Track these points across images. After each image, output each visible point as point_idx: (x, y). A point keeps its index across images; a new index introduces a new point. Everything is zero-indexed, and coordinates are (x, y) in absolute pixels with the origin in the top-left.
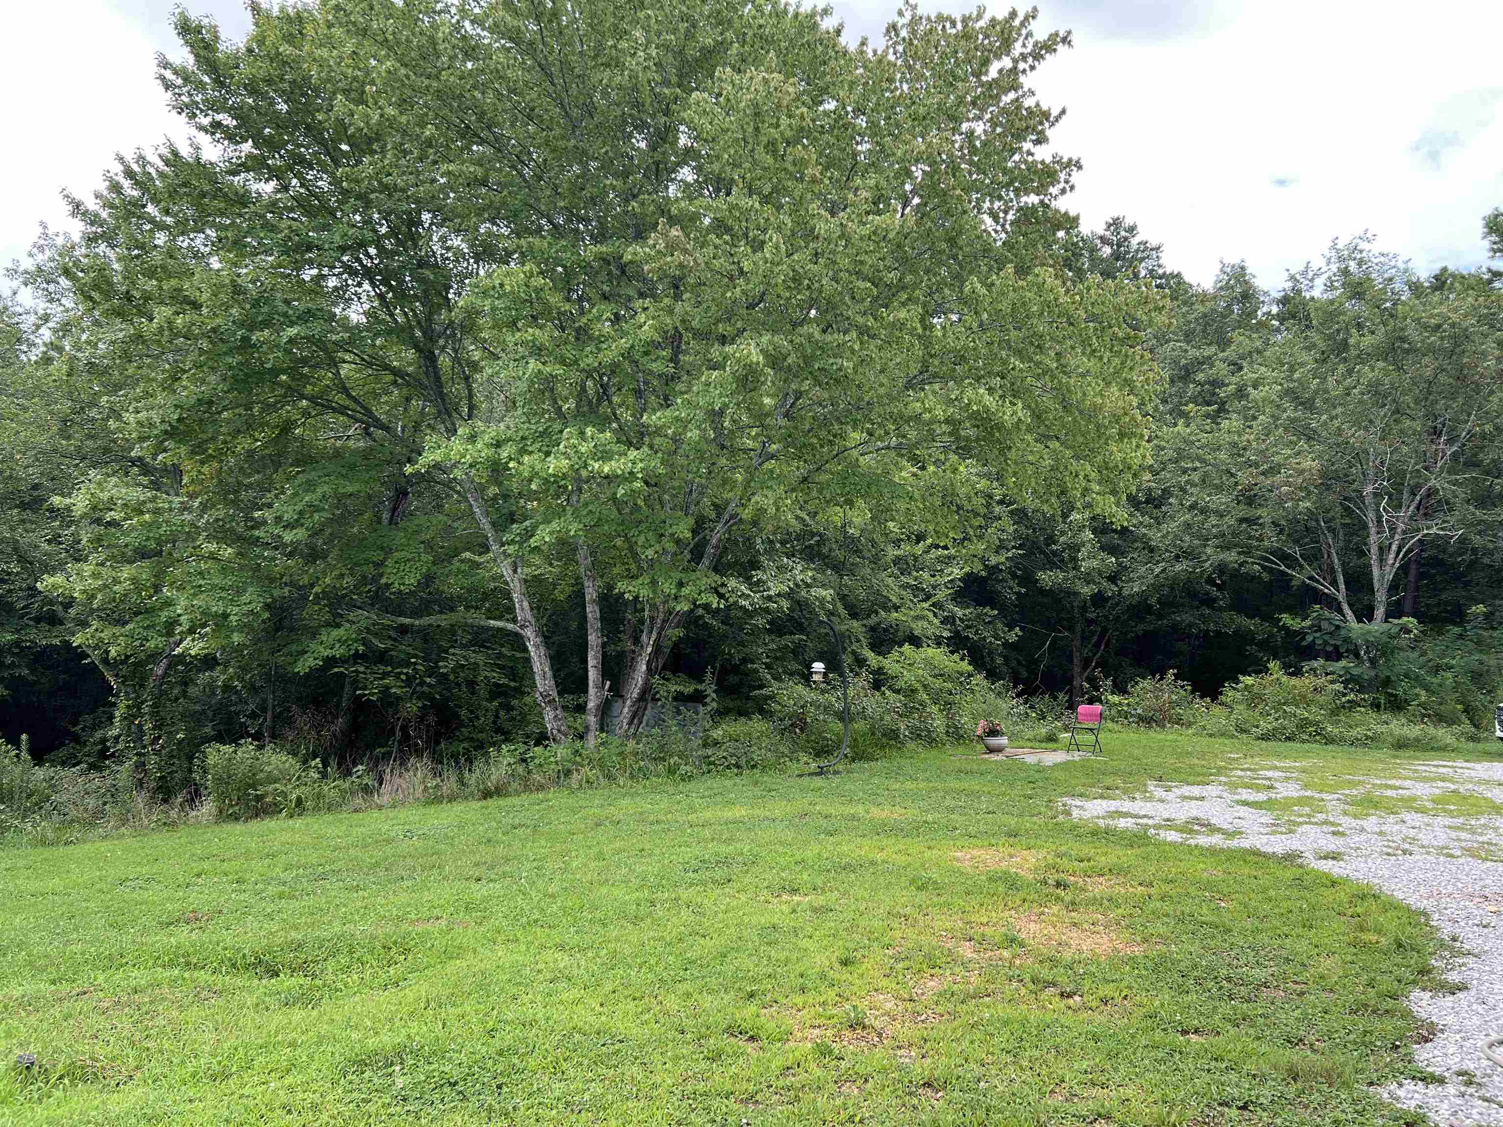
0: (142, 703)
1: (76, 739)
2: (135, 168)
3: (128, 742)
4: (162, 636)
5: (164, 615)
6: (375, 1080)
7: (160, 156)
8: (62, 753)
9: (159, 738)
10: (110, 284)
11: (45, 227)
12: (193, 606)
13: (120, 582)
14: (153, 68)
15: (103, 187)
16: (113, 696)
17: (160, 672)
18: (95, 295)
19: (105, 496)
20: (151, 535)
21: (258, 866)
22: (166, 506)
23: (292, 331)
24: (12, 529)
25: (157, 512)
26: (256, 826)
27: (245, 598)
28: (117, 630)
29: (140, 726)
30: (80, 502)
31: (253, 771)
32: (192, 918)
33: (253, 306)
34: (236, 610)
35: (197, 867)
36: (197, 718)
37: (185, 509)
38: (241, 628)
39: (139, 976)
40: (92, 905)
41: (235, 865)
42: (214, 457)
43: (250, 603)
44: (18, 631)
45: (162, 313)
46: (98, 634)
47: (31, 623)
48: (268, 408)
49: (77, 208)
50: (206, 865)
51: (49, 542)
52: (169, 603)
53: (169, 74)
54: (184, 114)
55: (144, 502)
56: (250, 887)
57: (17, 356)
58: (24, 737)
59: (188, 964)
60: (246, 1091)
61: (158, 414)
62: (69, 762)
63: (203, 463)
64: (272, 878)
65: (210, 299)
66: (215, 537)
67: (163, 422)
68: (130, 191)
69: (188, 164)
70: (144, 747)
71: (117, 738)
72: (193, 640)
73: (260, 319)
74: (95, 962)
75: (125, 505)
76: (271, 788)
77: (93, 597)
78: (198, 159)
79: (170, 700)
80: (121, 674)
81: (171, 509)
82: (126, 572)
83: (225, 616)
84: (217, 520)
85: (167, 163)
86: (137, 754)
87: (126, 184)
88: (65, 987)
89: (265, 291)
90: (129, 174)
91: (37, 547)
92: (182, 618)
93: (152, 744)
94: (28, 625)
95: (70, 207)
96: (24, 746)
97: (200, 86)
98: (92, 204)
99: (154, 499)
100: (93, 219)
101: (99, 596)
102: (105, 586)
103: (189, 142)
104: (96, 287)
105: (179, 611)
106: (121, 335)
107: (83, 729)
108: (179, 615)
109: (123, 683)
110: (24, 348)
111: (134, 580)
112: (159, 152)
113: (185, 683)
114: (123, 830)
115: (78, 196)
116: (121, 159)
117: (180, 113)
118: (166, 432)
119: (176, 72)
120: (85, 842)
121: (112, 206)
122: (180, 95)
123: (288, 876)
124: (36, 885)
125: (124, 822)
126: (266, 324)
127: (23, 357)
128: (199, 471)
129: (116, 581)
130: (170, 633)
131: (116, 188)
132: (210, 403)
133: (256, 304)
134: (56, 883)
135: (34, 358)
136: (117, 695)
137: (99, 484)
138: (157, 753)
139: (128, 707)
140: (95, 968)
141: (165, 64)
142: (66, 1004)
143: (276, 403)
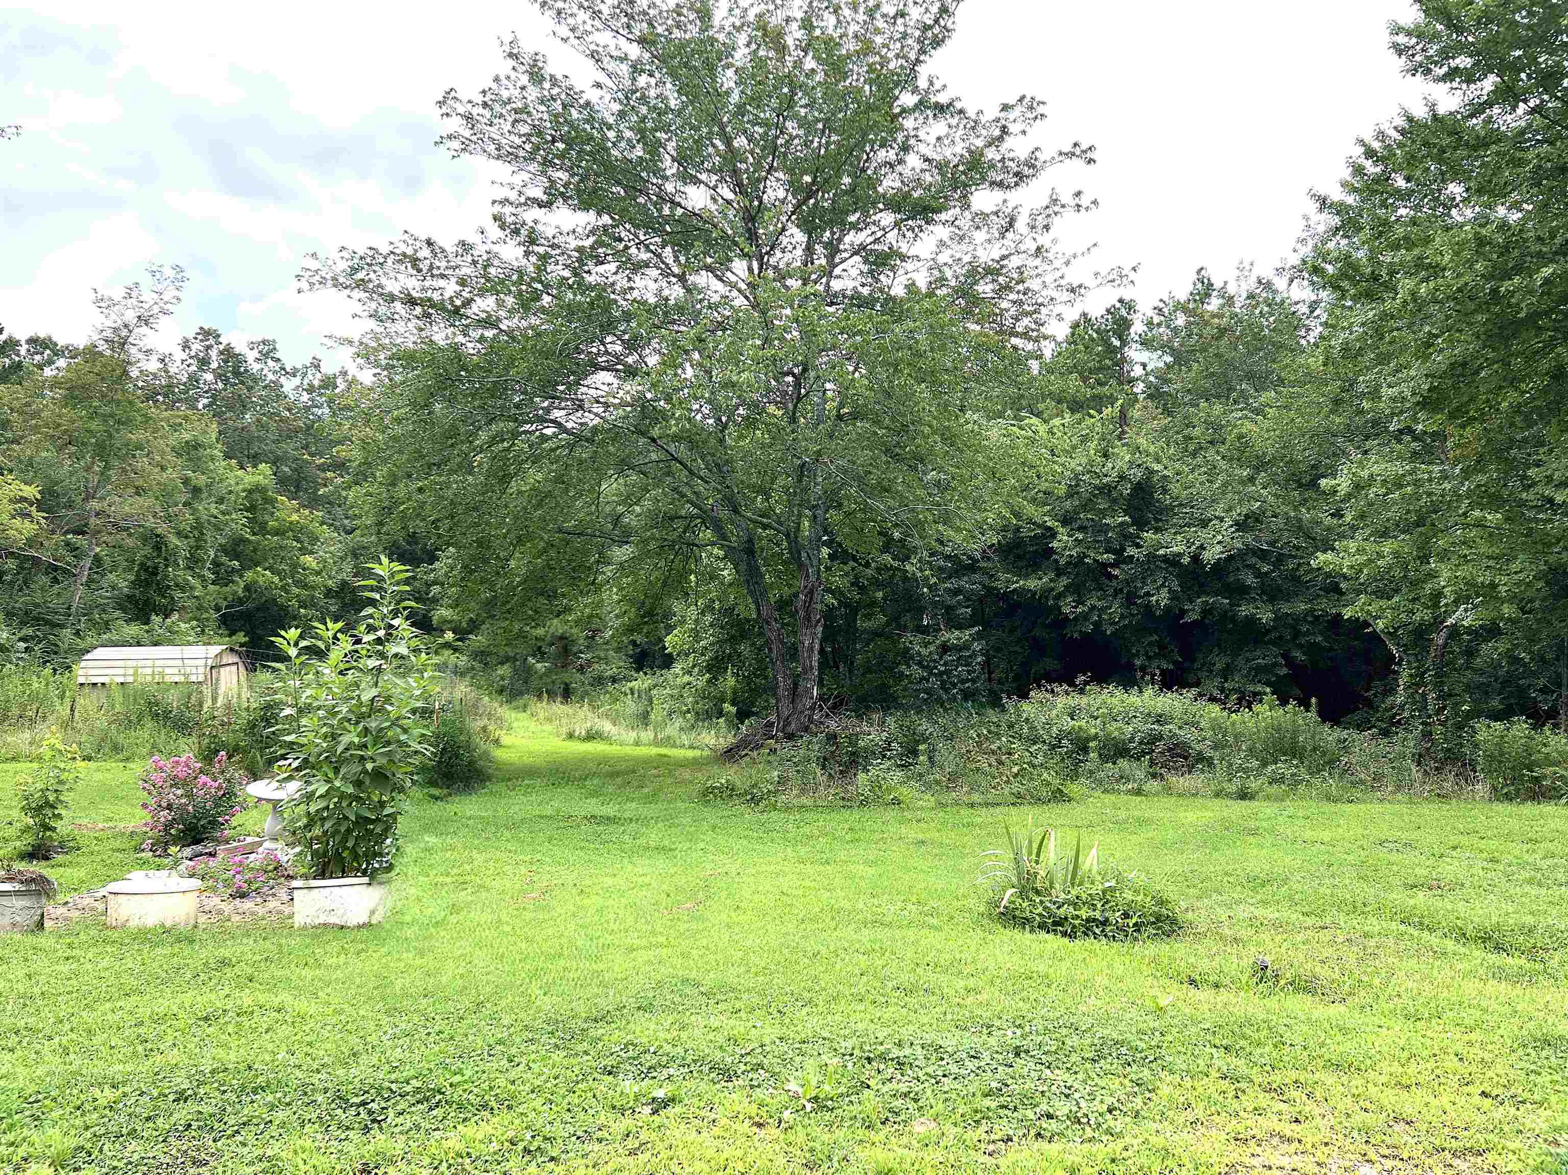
0: (1425, 673)
1: (1369, 703)
2: (1376, 145)
3: (1414, 710)
4: (1428, 608)
5: (1428, 587)
6: (1553, 1059)
7: (1395, 128)
8: (1357, 716)
9: (1444, 708)
10: (1356, 269)
11: (1308, 219)
12: (1456, 577)
13: (1384, 557)
14: (1386, 39)
15: (1346, 174)
16: (1396, 664)
17: (1441, 642)
18: (1345, 284)
19: (1365, 474)
20: (1412, 508)
21: (1517, 849)
22: (1426, 476)
23: (1547, 271)
24: (1296, 509)
25: (1417, 483)
26: (1530, 809)
27: (1515, 567)
28: (1383, 603)
29: (1424, 695)
30: (1343, 483)
31: (1529, 752)
32: (1434, 886)
33: (1501, 255)
34: (1505, 579)
35: (1454, 840)
36: (1484, 690)
37: (1446, 478)
38: (1512, 598)
39: (1374, 925)
40: (1350, 858)
41: (1493, 844)
42: (1475, 419)
43: (1521, 572)
44: (1311, 601)
45: (1405, 284)
46: (1366, 608)
47: (1322, 593)
48: (1532, 356)
49: (1323, 203)
50: (1464, 840)
51: (1332, 515)
52: (1433, 575)
53: (1402, 39)
54: (1418, 74)
55: (1403, 475)
56: (1501, 868)
57: (1298, 343)
58: (1313, 700)
59: (1421, 924)
60: (1429, 1033)
61: (1408, 387)
62: (1360, 727)
63: (1463, 427)
64: (1528, 863)
65: (1452, 260)
66: (1479, 504)
67: (1414, 394)
68: (1372, 169)
69: (1426, 126)
70: (1430, 717)
71: (1402, 707)
72: (1466, 610)
73: (1510, 265)
74: (1340, 905)
75: (1385, 480)
76: (1549, 771)
77: (1361, 571)
78: (1435, 115)
79: (1455, 670)
80: (1402, 643)
81: (1430, 480)
82: (1388, 547)
83: (1493, 586)
84: (1479, 486)
85: (1403, 132)
86: (1422, 724)
87: (1368, 164)
88: (1309, 921)
89: (1513, 234)
90: (1370, 153)
91: (1319, 523)
92: (1445, 590)
93: (1437, 714)
94: (1318, 595)
95: (1318, 205)
96: (1313, 708)
97: (1435, 37)
98: (1337, 194)
99: (1413, 472)
100: (1339, 209)
101: (1365, 572)
102: (1370, 561)
103: (1424, 102)
104: (1343, 275)
105: (1442, 583)
106: (1371, 314)
107: (1375, 695)
108: (1444, 587)
109: (1404, 651)
110: (1303, 333)
111: (1396, 554)
112: (1394, 124)
113: (1470, 653)
114: (1399, 796)
115: (1322, 192)
116: (1362, 142)
117: (1414, 75)
118: (1418, 403)
119: (1409, 34)
120: (1365, 801)
121: (1355, 190)
122: (1413, 55)
123: (1544, 864)
124: (1308, 834)
125: (1399, 788)
126: (1518, 269)
127: (1303, 342)
128: (1461, 436)
129: (1380, 555)
130: (1436, 605)
131: (1358, 170)
132: (1464, 364)
133: (1505, 250)
134: (1326, 836)
135: (1312, 341)
136: (1399, 664)
137: (1361, 462)
138: (1443, 723)
139: (1411, 675)
140: (1339, 910)
141: (1397, 30)
142: (1309, 932)
143: (1544, 347)
